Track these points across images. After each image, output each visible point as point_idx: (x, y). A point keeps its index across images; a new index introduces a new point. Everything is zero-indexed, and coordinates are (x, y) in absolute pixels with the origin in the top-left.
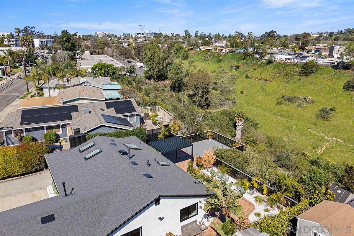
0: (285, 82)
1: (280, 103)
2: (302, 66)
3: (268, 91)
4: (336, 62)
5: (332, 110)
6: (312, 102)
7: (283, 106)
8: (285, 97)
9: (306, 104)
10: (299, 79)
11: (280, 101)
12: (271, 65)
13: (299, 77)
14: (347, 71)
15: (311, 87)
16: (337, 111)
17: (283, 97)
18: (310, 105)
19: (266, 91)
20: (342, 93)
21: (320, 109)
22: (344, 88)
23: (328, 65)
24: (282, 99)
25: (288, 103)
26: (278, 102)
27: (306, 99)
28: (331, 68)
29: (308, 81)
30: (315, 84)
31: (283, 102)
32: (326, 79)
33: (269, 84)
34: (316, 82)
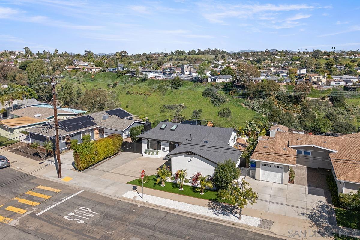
0: (162, 95)
1: (163, 111)
2: (172, 82)
3: (150, 103)
4: (193, 77)
5: (200, 111)
6: (186, 107)
7: (166, 113)
8: (166, 106)
9: (182, 110)
10: (172, 92)
11: (162, 109)
12: (146, 82)
13: (171, 90)
14: (202, 84)
15: (182, 97)
16: (203, 111)
17: (164, 106)
18: (185, 109)
19: (148, 103)
20: (203, 99)
21: (192, 111)
22: (203, 95)
23: (189, 80)
24: (164, 108)
25: (170, 110)
26: (162, 111)
27: (181, 106)
28: (191, 82)
29: (179, 93)
30: (184, 94)
31: (165, 110)
32: (190, 90)
33: (149, 97)
34: (184, 93)
